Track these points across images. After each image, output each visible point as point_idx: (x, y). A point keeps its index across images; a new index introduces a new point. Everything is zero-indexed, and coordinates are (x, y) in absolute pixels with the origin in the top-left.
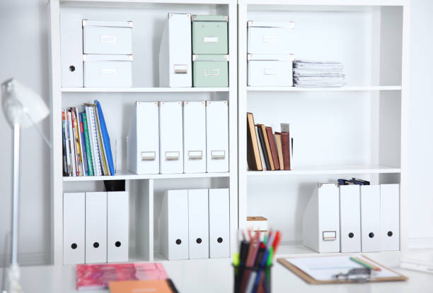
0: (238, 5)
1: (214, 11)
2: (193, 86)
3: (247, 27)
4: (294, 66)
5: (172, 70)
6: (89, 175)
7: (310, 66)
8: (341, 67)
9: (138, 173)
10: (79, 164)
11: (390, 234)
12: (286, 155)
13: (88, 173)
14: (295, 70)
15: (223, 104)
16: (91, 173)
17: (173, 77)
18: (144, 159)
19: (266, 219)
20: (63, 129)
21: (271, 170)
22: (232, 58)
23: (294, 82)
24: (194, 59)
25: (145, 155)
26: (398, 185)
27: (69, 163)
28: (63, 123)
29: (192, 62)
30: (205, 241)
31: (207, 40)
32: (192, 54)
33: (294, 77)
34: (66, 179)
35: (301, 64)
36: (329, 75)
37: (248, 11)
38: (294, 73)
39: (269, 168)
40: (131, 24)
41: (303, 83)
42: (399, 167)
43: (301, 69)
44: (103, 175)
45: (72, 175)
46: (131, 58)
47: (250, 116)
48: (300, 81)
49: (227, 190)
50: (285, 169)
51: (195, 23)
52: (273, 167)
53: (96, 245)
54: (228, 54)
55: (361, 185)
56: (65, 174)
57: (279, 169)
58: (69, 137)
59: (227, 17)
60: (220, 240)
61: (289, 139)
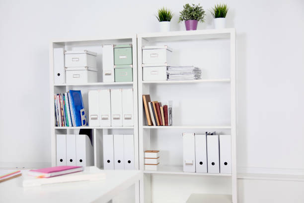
0: (137, 39)
2: (115, 82)
3: (142, 50)
5: (104, 74)
9: (89, 126)
12: (166, 118)
13: (67, 125)
14: (168, 71)
17: (105, 77)
20: (55, 104)
22: (134, 66)
23: (168, 78)
25: (93, 117)
27: (58, 120)
28: (55, 101)
29: (114, 69)
30: (122, 162)
31: (121, 57)
32: (114, 65)
33: (168, 75)
35: (170, 68)
37: (142, 41)
43: (171, 71)
44: (72, 126)
45: (59, 126)
47: (144, 97)
49: (133, 135)
50: (165, 125)
51: (115, 49)
52: (158, 124)
53: (71, 161)
54: (132, 64)
55: (207, 135)
57: (162, 125)
59: (131, 45)
60: (129, 162)
61: (167, 109)
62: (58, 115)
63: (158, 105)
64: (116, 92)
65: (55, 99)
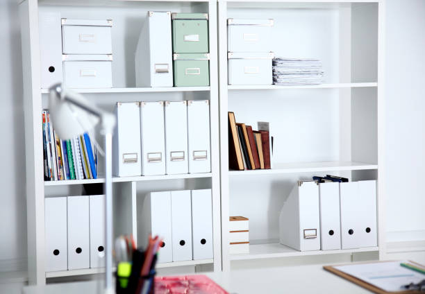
0: (218, 3)
1: (188, 9)
2: (174, 86)
3: (228, 25)
4: (274, 64)
5: (153, 70)
6: (70, 179)
7: (290, 64)
8: (320, 65)
9: (120, 175)
10: (60, 168)
11: (368, 230)
12: (266, 154)
13: (69, 176)
14: (275, 68)
15: (204, 103)
16: (73, 176)
17: (154, 76)
18: (127, 161)
19: (246, 219)
20: (44, 132)
21: (251, 169)
22: (212, 57)
23: (274, 80)
24: (175, 58)
25: (127, 157)
26: (375, 181)
27: (50, 167)
28: (43, 126)
29: (173, 61)
30: (188, 243)
31: (187, 38)
32: (173, 53)
33: (273, 75)
34: (48, 183)
35: (281, 62)
36: (308, 73)
37: (228, 8)
38: (273, 71)
39: (249, 167)
40: (110, 23)
41: (283, 81)
42: (376, 163)
43: (281, 67)
44: (85, 178)
45: (54, 180)
46: (111, 58)
47: (231, 115)
48: (281, 79)
49: (210, 190)
50: (265, 168)
51: (175, 22)
52: (253, 167)
53: (79, 250)
54: (209, 52)
55: (340, 182)
56: (47, 179)
57: (260, 169)
58: (50, 140)
59: (206, 15)
60: (203, 242)
61: (269, 137)
62: (52, 156)
65: (44, 120)
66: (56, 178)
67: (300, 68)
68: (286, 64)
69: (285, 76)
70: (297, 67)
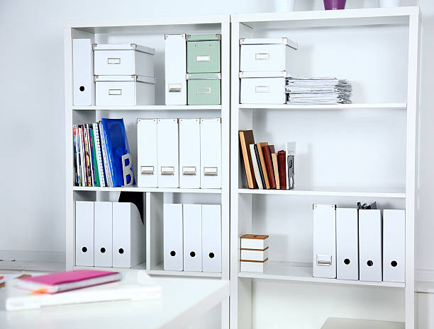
0: (230, 24)
2: (187, 104)
3: (240, 45)
4: (287, 83)
5: (167, 89)
6: (96, 186)
7: (302, 83)
9: (138, 186)
10: (90, 175)
11: (394, 263)
12: (283, 174)
14: (287, 87)
16: (98, 184)
17: (168, 95)
18: (143, 173)
23: (287, 99)
24: (187, 78)
25: (144, 169)
26: (403, 211)
27: (79, 175)
28: (74, 138)
29: (187, 81)
31: (199, 59)
32: (187, 73)
33: (286, 94)
34: (77, 188)
35: (291, 81)
36: (322, 92)
38: (286, 90)
39: (265, 187)
40: (133, 47)
41: (295, 100)
43: (293, 86)
44: (106, 186)
45: (82, 185)
47: (241, 134)
48: (291, 98)
49: (219, 206)
50: (280, 189)
51: (189, 43)
53: (103, 250)
54: (221, 72)
56: (76, 184)
57: (275, 189)
58: (79, 151)
59: (219, 36)
60: (212, 255)
61: (285, 158)
62: (80, 164)
63: (267, 150)
64: (188, 124)
65: (74, 133)
66: (84, 184)
67: (312, 87)
68: (297, 82)
69: (296, 95)
70: (309, 87)
